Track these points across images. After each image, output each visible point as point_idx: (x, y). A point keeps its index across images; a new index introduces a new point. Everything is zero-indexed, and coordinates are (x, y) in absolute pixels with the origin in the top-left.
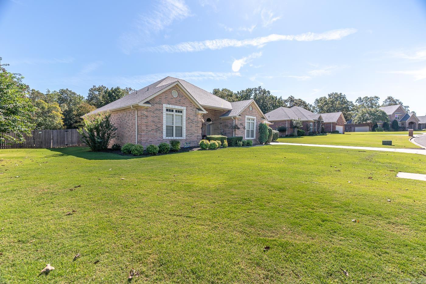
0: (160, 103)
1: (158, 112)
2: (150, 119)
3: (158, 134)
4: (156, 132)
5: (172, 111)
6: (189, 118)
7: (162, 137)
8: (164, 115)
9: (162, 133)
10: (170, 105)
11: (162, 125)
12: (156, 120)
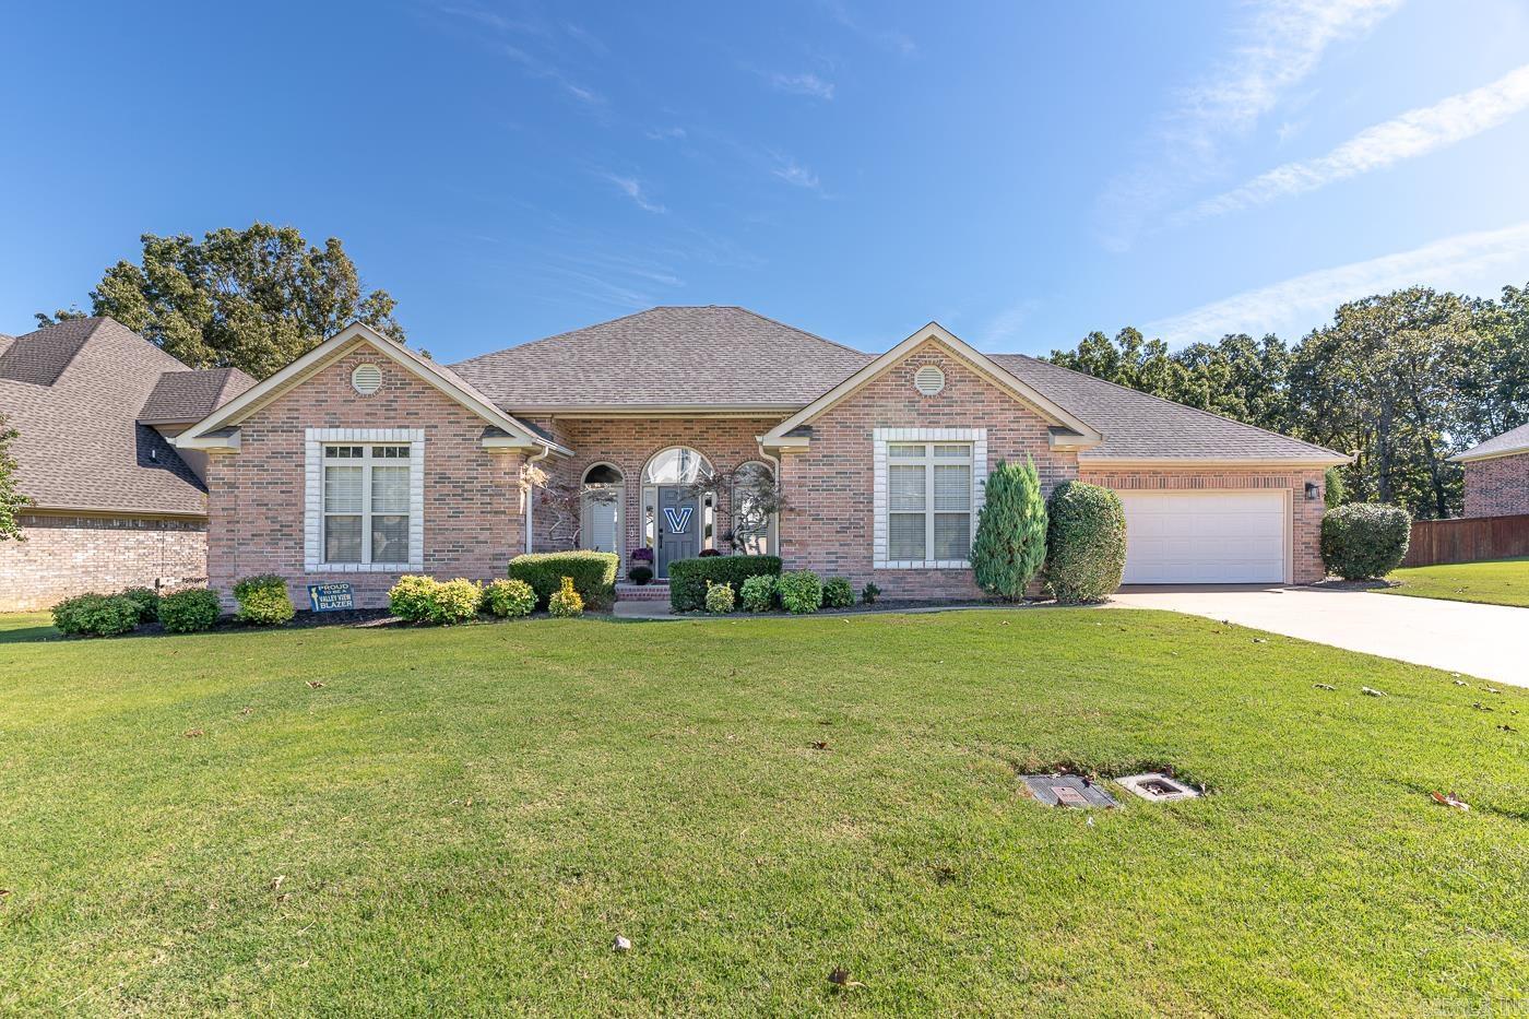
0: (293, 428)
1: (280, 464)
2: (246, 495)
3: (282, 553)
4: (274, 542)
5: (358, 452)
6: (443, 478)
7: (303, 565)
8: (308, 476)
9: (302, 548)
10: (341, 430)
11: (303, 513)
12: (273, 495)
